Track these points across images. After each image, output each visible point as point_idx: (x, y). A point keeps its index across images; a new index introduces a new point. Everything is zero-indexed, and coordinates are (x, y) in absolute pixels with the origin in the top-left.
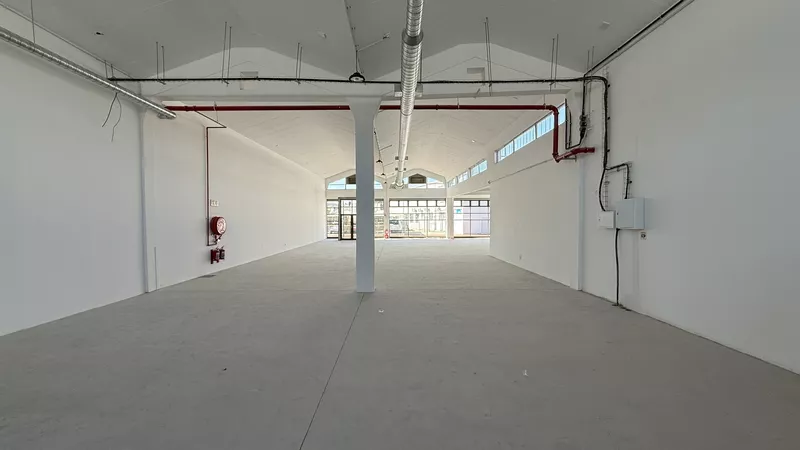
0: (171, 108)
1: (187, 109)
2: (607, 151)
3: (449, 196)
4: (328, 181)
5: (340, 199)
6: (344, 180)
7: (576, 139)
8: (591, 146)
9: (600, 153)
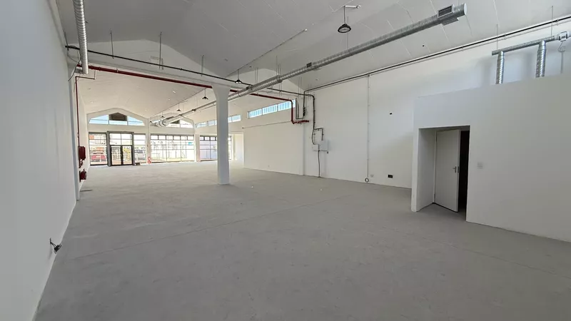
2: (314, 123)
7: (301, 115)
8: (307, 119)
9: (312, 123)
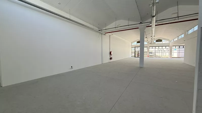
0: (105, 33)
1: (108, 33)
3: (170, 45)
4: (132, 43)
5: (135, 47)
6: (136, 42)
